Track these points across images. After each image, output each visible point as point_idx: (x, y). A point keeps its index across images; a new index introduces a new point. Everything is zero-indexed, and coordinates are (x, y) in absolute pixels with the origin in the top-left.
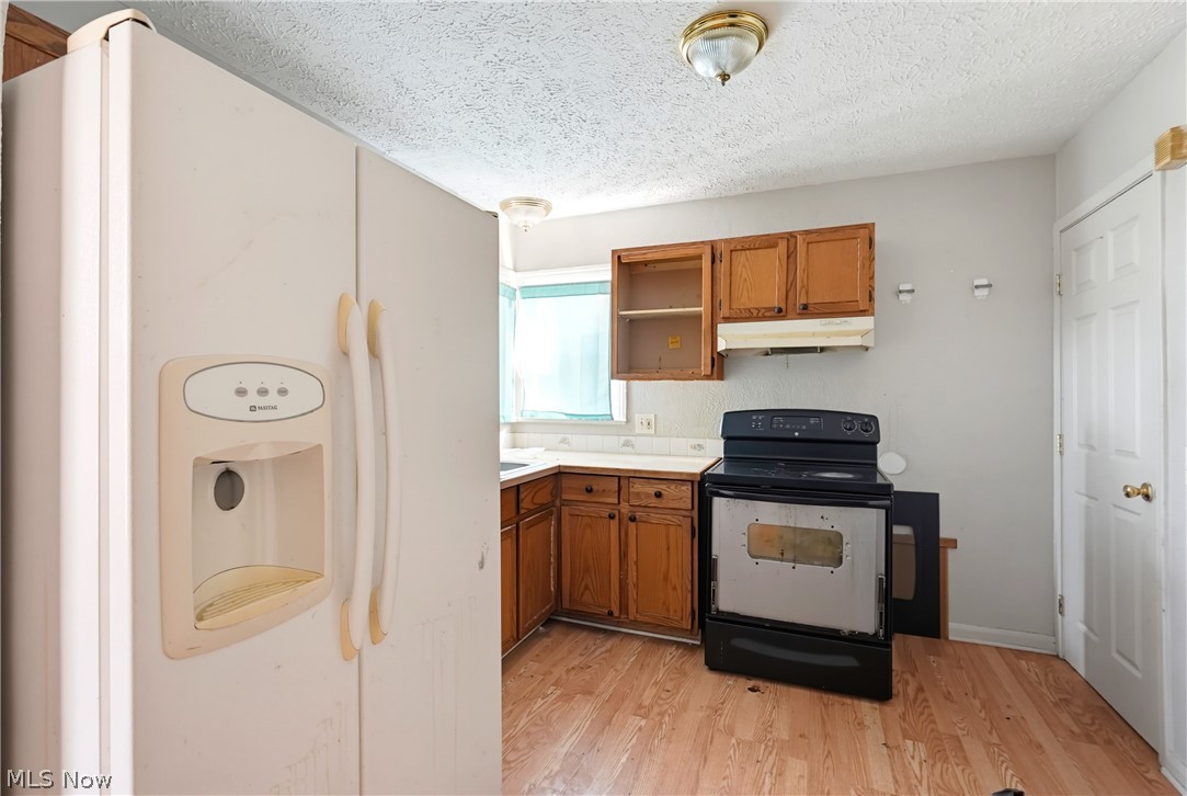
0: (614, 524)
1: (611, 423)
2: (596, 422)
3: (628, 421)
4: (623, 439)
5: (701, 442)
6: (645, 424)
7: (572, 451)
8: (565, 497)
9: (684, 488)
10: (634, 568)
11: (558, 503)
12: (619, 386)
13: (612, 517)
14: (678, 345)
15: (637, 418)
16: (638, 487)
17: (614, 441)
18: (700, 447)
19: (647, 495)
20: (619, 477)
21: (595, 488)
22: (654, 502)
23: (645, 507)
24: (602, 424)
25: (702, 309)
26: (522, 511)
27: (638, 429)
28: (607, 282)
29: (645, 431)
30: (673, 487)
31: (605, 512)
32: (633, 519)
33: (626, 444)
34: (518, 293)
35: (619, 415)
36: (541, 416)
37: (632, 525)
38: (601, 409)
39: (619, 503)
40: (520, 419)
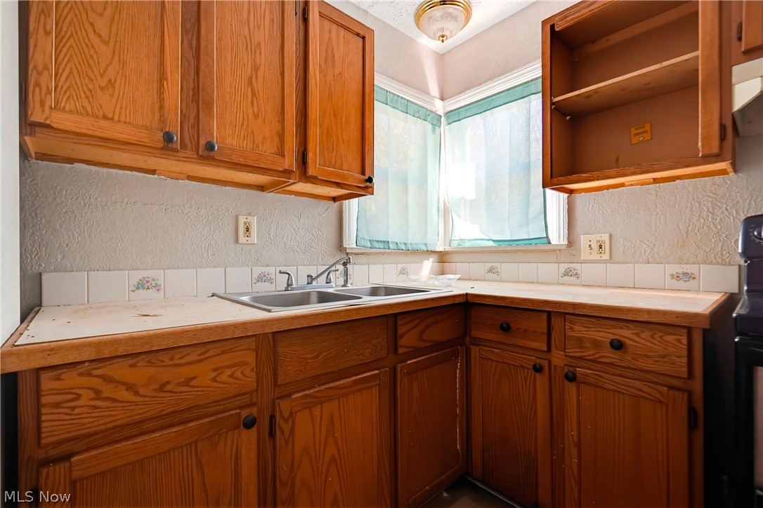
0: (541, 380)
1: (548, 247)
2: (529, 248)
3: (571, 243)
4: (563, 267)
5: (690, 269)
6: (595, 246)
7: (501, 281)
8: (475, 333)
9: (671, 338)
10: (575, 451)
11: (468, 340)
12: (555, 199)
13: (538, 369)
14: (647, 136)
15: (583, 241)
16: (579, 330)
17: (551, 269)
18: (689, 277)
19: (597, 344)
20: (549, 313)
21: (514, 326)
22: (610, 356)
23: (594, 361)
24: (537, 248)
25: (699, 53)
26: (401, 351)
27: (585, 254)
29: (595, 256)
30: (646, 334)
31: (533, 359)
32: (571, 378)
33: (567, 273)
35: (557, 236)
36: (467, 244)
37: (571, 388)
38: (535, 231)
39: (549, 349)
40: (448, 249)
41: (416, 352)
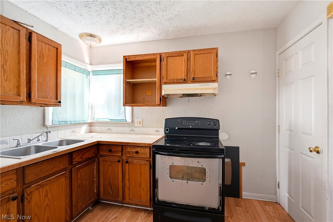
0: (120, 165)
1: (126, 122)
2: (121, 122)
3: (132, 121)
4: (131, 128)
5: (158, 129)
6: (139, 123)
7: (112, 133)
8: (101, 153)
9: (147, 149)
10: (128, 181)
11: (99, 156)
12: (128, 109)
13: (119, 161)
14: (150, 94)
15: (136, 120)
16: (129, 149)
17: (127, 129)
18: (158, 131)
19: (133, 152)
20: (122, 146)
21: (113, 150)
22: (135, 155)
23: (132, 157)
25: (156, 79)
27: (136, 125)
28: (122, 69)
29: (139, 125)
30: (142, 149)
31: (117, 159)
32: (127, 162)
33: (131, 130)
34: (91, 73)
35: (129, 120)
36: (100, 120)
37: (127, 164)
38: (122, 117)
39: (122, 156)
40: (93, 121)
41: (79, 163)
